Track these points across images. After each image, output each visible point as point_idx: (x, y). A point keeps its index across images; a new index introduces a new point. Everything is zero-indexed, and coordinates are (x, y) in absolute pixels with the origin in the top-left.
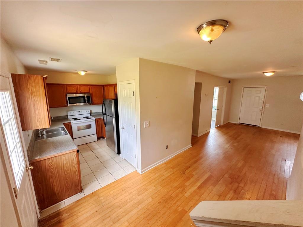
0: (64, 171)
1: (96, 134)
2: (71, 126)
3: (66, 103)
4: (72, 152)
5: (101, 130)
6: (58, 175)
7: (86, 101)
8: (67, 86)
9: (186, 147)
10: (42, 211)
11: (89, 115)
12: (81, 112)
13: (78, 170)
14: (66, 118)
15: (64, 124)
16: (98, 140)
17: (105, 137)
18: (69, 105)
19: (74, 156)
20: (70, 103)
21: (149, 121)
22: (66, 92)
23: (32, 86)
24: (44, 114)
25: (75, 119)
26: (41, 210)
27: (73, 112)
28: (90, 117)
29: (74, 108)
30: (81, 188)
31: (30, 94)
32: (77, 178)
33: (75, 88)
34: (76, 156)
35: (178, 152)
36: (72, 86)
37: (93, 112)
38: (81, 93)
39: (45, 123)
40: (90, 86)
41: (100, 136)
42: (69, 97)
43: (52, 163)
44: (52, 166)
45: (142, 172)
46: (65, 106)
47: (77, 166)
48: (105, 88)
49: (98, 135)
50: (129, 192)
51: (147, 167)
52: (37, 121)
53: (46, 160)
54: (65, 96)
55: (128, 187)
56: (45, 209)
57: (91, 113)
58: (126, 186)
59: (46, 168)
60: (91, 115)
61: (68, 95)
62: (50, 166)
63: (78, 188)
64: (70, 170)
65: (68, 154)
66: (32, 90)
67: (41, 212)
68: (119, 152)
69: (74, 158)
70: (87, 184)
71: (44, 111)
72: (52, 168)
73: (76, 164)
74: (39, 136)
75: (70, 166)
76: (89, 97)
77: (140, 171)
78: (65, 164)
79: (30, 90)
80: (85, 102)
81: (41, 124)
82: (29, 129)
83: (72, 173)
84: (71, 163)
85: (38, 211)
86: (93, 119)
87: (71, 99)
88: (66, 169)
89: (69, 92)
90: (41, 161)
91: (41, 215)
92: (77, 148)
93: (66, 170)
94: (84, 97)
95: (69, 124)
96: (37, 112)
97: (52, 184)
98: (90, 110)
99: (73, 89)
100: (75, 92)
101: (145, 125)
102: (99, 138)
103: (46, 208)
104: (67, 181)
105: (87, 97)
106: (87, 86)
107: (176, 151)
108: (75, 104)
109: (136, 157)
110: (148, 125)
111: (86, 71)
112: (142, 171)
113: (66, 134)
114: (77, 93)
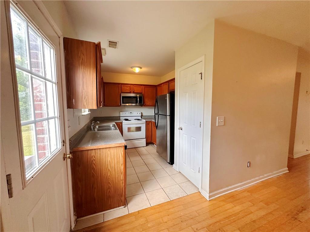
0: (108, 170)
1: (146, 138)
2: (122, 126)
3: (119, 102)
4: (118, 146)
5: (150, 133)
6: (100, 176)
7: (138, 102)
8: (122, 85)
9: (280, 171)
10: (78, 220)
11: (140, 118)
12: (133, 114)
13: (123, 173)
14: (118, 118)
15: (116, 123)
16: (146, 146)
17: (154, 143)
18: (122, 104)
19: (120, 153)
20: (123, 103)
21: (225, 117)
22: (120, 92)
23: (83, 55)
24: (92, 90)
25: (127, 120)
26: (78, 218)
27: (125, 113)
28: (141, 119)
29: (127, 109)
30: (125, 199)
31: (80, 63)
32: (121, 184)
33: (129, 87)
34: (122, 153)
35: (265, 175)
36: (126, 85)
37: (144, 115)
38: (134, 93)
39: (93, 102)
40: (143, 86)
41: (149, 141)
42: (122, 97)
43: (95, 157)
44: (94, 160)
45: (210, 197)
46: (118, 106)
47: (122, 167)
48: (158, 88)
49: (148, 140)
50: (193, 227)
51: (218, 190)
52: (85, 99)
53: (89, 152)
54: (119, 95)
55: (191, 217)
56: (82, 218)
57: (142, 116)
58: (187, 215)
59: (88, 162)
60: (141, 118)
61: (123, 95)
62: (92, 160)
63: (121, 198)
64: (115, 171)
65: (114, 149)
66: (82, 59)
67: (76, 221)
68: (172, 162)
69: (120, 155)
70: (133, 196)
71: (93, 87)
72: (94, 164)
73: (122, 165)
74: (91, 129)
75: (115, 165)
76: (141, 97)
77: (206, 194)
78: (109, 161)
79: (81, 59)
80: (136, 103)
81: (88, 103)
82: (75, 107)
83: (116, 176)
84: (116, 162)
85: (73, 218)
86: (144, 121)
87: (124, 99)
88: (110, 169)
89: (124, 91)
90: (83, 150)
91: (75, 226)
92: (125, 142)
93: (110, 171)
94: (136, 97)
95: (120, 124)
96: (85, 87)
97: (93, 186)
98: (141, 113)
99: (127, 89)
100: (129, 91)
101: (219, 122)
102: (147, 144)
103: (84, 216)
104: (110, 185)
105: (140, 97)
106: (140, 86)
107: (263, 175)
108: (127, 104)
109: (201, 171)
110: (223, 124)
111: (141, 68)
112: (211, 194)
113: (116, 130)
114: (130, 93)
